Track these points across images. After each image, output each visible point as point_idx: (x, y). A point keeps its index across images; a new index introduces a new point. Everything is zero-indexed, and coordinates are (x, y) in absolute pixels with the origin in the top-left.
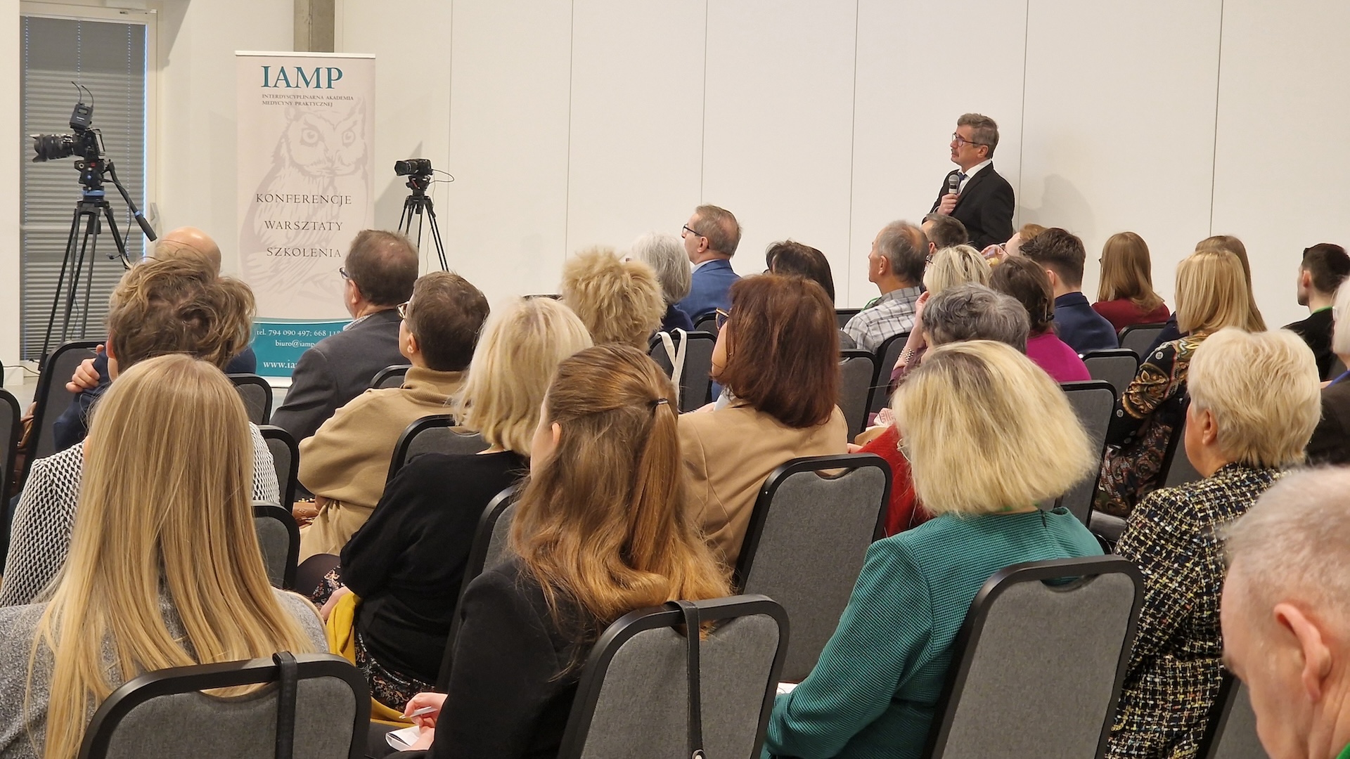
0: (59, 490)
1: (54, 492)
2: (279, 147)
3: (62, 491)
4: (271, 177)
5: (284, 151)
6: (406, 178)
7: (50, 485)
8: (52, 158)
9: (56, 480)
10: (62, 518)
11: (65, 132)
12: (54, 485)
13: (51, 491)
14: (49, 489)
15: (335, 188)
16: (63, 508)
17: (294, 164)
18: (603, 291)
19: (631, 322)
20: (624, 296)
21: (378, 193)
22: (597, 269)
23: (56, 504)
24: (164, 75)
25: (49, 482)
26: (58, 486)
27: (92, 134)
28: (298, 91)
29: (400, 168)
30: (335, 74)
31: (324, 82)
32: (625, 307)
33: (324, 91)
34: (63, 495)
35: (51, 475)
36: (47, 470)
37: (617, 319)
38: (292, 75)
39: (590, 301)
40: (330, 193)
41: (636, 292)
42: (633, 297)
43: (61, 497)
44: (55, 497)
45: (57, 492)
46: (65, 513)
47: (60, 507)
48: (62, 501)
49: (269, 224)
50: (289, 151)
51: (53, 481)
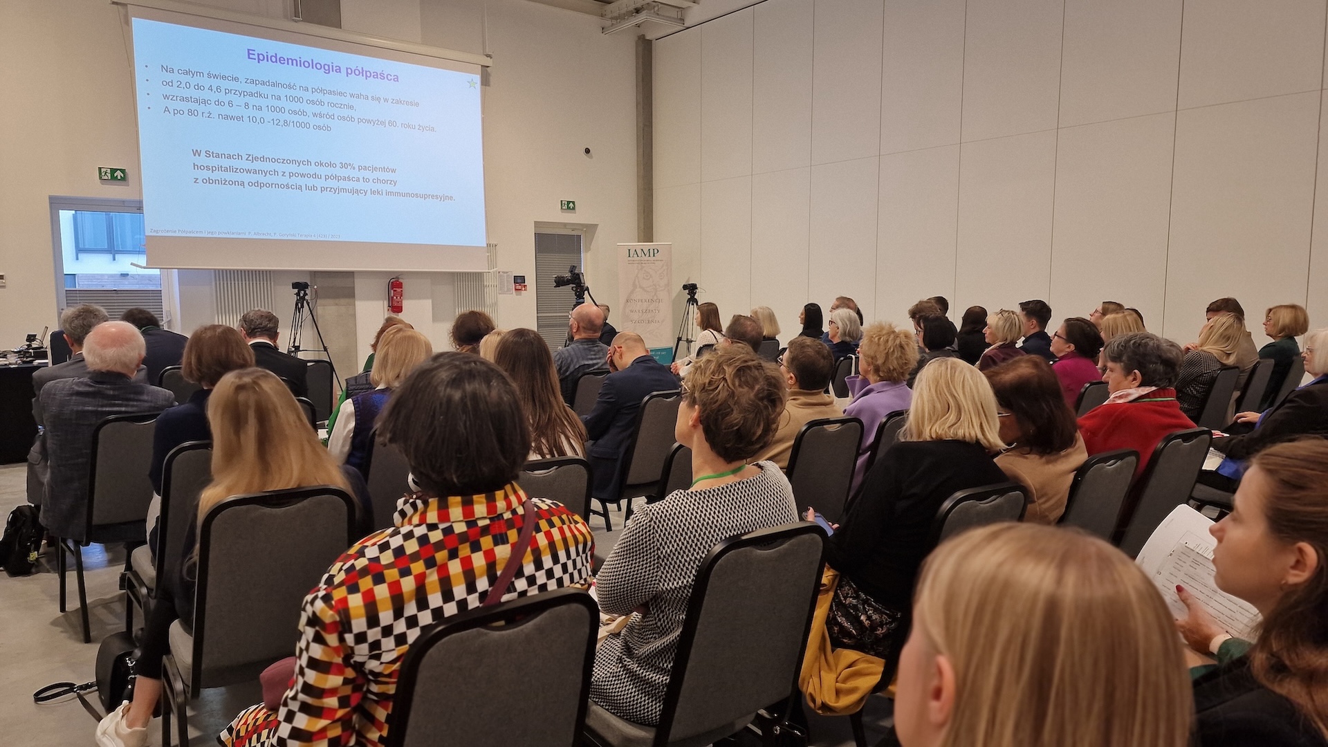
0: (656, 526)
1: (652, 527)
2: (635, 280)
3: (658, 527)
4: (632, 292)
5: (637, 282)
6: (687, 291)
7: (650, 521)
8: (562, 285)
9: (654, 518)
10: (656, 548)
11: (568, 275)
12: (653, 522)
13: (650, 526)
14: (648, 524)
15: (657, 296)
16: (658, 540)
17: (640, 287)
18: (890, 343)
19: (905, 361)
20: (901, 346)
21: (674, 294)
22: (884, 332)
23: (652, 536)
24: (589, 254)
25: (649, 519)
26: (655, 523)
27: (578, 275)
28: (633, 259)
29: (685, 287)
30: (656, 251)
31: (652, 251)
32: (902, 353)
33: (652, 258)
34: (659, 531)
35: (651, 514)
36: (648, 510)
37: (897, 358)
38: (639, 252)
39: (882, 347)
40: (655, 298)
41: (907, 344)
42: (906, 347)
43: (657, 532)
44: (652, 531)
45: (654, 528)
46: (658, 544)
47: (655, 539)
48: (657, 535)
49: (632, 311)
50: (639, 282)
51: (652, 519)
